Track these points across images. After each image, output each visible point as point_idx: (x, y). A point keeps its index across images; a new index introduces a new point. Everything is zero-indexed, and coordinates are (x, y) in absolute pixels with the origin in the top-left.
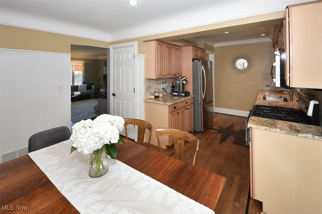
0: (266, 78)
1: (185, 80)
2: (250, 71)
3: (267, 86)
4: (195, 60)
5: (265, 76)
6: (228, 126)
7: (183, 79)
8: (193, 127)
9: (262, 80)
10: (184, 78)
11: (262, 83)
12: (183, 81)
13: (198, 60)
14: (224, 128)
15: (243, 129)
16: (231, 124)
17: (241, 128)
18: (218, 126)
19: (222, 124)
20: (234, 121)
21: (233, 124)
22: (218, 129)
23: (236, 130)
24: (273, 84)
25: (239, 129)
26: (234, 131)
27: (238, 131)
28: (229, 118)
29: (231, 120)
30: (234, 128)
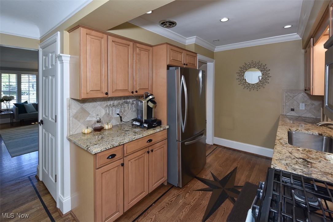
0: (291, 97)
1: (152, 101)
2: (265, 86)
3: (293, 110)
4: (170, 68)
5: (289, 94)
6: (226, 174)
7: (148, 99)
8: (165, 178)
9: (284, 100)
10: (151, 97)
11: (284, 105)
12: (148, 102)
13: (174, 68)
14: (220, 179)
15: (250, 181)
16: (233, 170)
17: (248, 180)
18: (211, 173)
19: (220, 167)
20: (238, 163)
21: (235, 170)
22: (210, 179)
23: (239, 183)
24: (302, 107)
25: (244, 182)
26: (235, 185)
27: (242, 185)
28: (231, 156)
29: (235, 160)
30: (236, 179)
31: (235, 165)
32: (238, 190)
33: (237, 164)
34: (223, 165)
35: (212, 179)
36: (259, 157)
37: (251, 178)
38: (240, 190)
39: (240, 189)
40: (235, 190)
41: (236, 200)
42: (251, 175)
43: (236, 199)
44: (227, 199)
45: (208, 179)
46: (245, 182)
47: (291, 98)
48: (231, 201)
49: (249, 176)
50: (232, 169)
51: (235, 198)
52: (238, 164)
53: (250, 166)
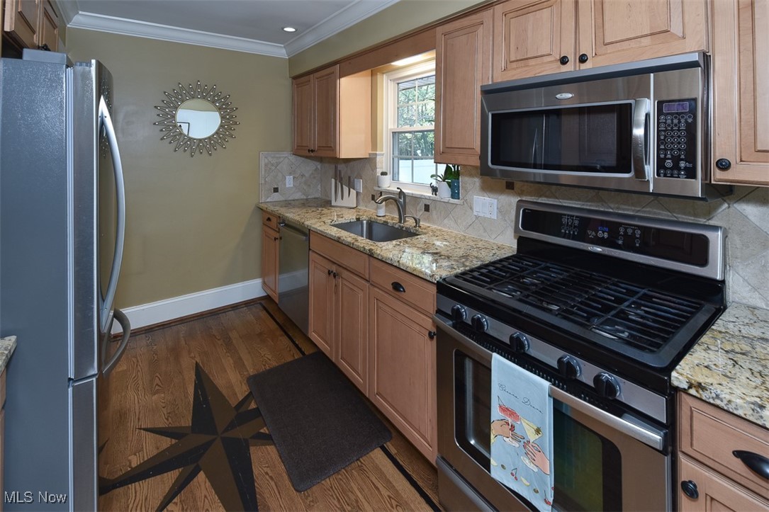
0: (273, 165)
2: (227, 144)
3: (276, 190)
9: (263, 173)
11: (263, 182)
14: (187, 421)
15: (252, 372)
16: (194, 377)
17: (245, 373)
18: (144, 429)
19: (155, 397)
20: (189, 352)
21: (199, 371)
22: (161, 450)
23: (236, 394)
24: (289, 182)
25: (243, 384)
26: (233, 406)
27: (247, 393)
28: (155, 347)
29: (175, 352)
30: (224, 392)
31: (187, 364)
32: (250, 408)
33: (192, 358)
34: (157, 385)
35: (166, 442)
36: (218, 314)
37: (246, 363)
38: (253, 406)
39: (251, 402)
40: (242, 415)
41: (267, 432)
42: (240, 359)
43: (264, 430)
44: (252, 449)
45: (155, 452)
46: (245, 382)
47: (273, 168)
48: (262, 445)
49: (239, 364)
50: (190, 376)
51: (262, 431)
52: (192, 355)
53: (219, 342)
